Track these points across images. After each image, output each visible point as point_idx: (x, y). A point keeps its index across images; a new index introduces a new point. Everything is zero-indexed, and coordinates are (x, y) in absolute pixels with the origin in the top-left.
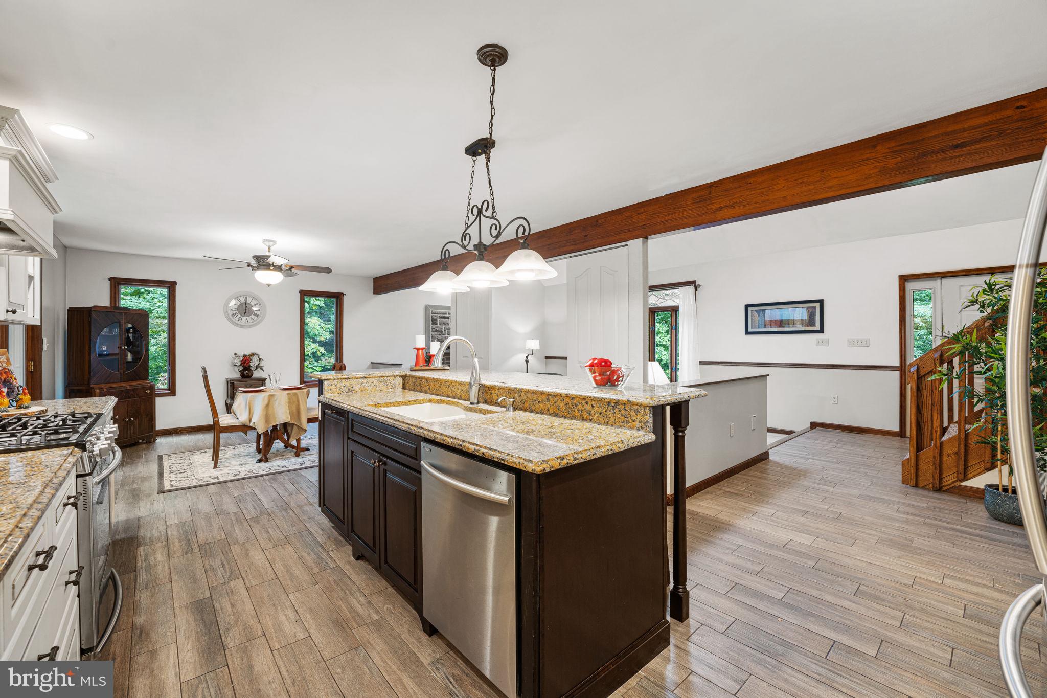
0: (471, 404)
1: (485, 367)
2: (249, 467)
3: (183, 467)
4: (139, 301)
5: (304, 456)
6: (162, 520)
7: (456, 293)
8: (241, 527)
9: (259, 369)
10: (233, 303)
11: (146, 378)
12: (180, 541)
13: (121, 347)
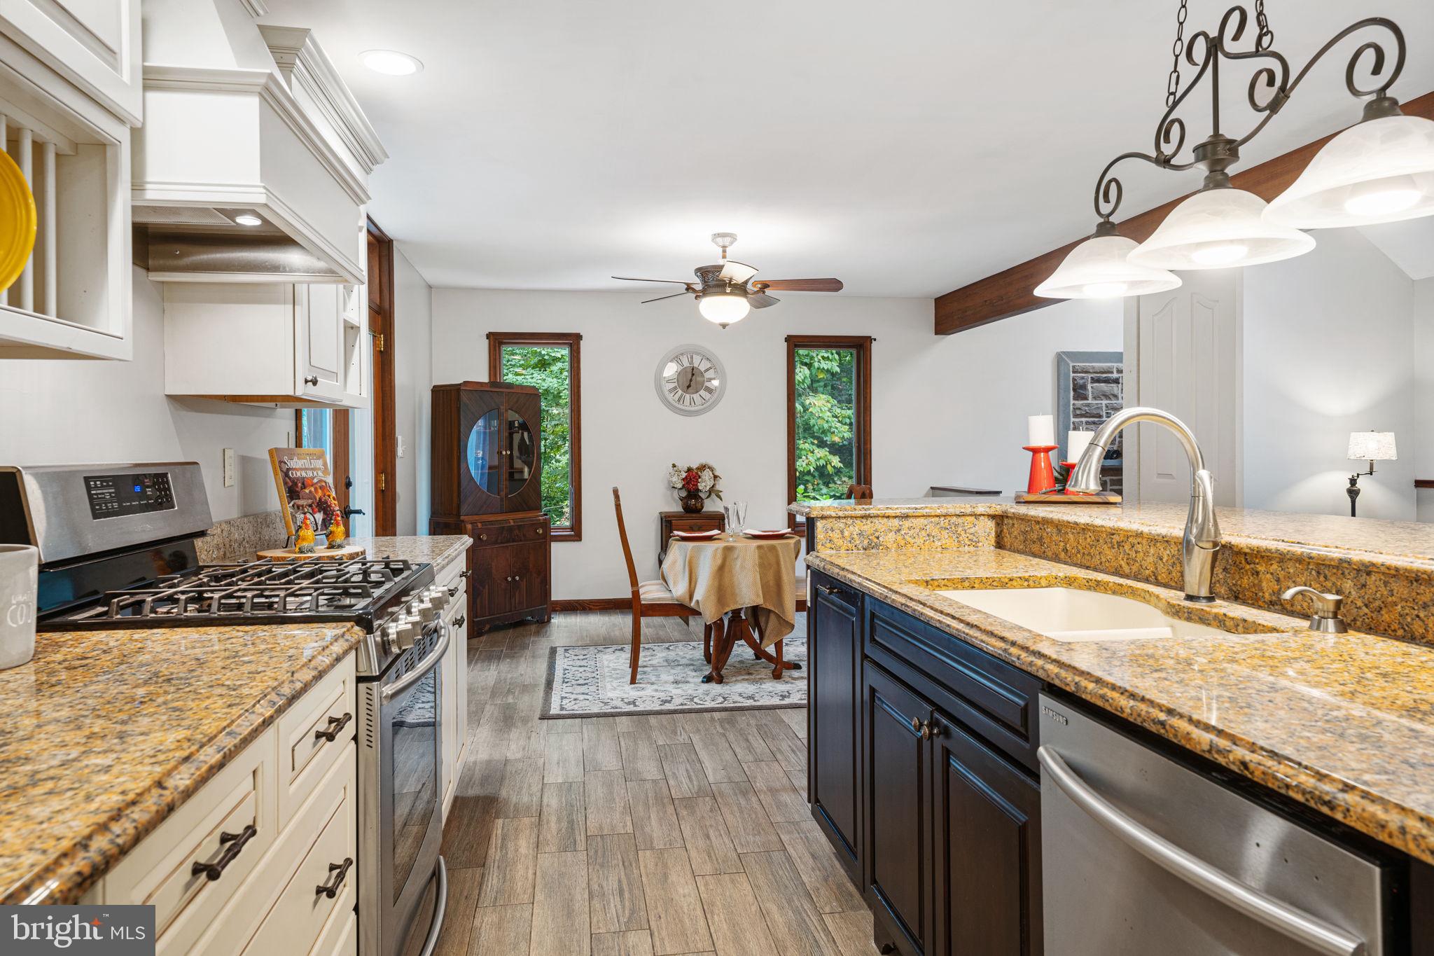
0: (1190, 598)
1: (1228, 501)
2: (689, 689)
3: (584, 675)
4: (544, 376)
5: (790, 680)
6: (538, 773)
7: (1139, 296)
8: (661, 814)
9: (713, 496)
10: (671, 370)
11: (539, 508)
12: (559, 820)
13: (501, 453)
